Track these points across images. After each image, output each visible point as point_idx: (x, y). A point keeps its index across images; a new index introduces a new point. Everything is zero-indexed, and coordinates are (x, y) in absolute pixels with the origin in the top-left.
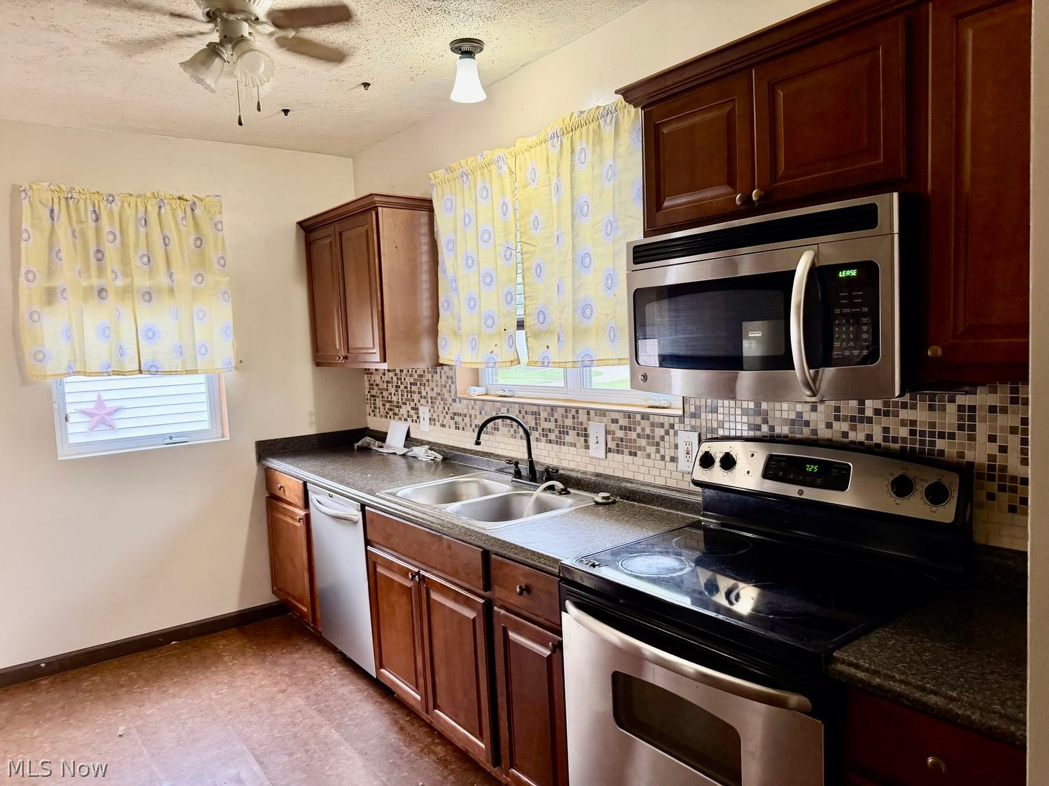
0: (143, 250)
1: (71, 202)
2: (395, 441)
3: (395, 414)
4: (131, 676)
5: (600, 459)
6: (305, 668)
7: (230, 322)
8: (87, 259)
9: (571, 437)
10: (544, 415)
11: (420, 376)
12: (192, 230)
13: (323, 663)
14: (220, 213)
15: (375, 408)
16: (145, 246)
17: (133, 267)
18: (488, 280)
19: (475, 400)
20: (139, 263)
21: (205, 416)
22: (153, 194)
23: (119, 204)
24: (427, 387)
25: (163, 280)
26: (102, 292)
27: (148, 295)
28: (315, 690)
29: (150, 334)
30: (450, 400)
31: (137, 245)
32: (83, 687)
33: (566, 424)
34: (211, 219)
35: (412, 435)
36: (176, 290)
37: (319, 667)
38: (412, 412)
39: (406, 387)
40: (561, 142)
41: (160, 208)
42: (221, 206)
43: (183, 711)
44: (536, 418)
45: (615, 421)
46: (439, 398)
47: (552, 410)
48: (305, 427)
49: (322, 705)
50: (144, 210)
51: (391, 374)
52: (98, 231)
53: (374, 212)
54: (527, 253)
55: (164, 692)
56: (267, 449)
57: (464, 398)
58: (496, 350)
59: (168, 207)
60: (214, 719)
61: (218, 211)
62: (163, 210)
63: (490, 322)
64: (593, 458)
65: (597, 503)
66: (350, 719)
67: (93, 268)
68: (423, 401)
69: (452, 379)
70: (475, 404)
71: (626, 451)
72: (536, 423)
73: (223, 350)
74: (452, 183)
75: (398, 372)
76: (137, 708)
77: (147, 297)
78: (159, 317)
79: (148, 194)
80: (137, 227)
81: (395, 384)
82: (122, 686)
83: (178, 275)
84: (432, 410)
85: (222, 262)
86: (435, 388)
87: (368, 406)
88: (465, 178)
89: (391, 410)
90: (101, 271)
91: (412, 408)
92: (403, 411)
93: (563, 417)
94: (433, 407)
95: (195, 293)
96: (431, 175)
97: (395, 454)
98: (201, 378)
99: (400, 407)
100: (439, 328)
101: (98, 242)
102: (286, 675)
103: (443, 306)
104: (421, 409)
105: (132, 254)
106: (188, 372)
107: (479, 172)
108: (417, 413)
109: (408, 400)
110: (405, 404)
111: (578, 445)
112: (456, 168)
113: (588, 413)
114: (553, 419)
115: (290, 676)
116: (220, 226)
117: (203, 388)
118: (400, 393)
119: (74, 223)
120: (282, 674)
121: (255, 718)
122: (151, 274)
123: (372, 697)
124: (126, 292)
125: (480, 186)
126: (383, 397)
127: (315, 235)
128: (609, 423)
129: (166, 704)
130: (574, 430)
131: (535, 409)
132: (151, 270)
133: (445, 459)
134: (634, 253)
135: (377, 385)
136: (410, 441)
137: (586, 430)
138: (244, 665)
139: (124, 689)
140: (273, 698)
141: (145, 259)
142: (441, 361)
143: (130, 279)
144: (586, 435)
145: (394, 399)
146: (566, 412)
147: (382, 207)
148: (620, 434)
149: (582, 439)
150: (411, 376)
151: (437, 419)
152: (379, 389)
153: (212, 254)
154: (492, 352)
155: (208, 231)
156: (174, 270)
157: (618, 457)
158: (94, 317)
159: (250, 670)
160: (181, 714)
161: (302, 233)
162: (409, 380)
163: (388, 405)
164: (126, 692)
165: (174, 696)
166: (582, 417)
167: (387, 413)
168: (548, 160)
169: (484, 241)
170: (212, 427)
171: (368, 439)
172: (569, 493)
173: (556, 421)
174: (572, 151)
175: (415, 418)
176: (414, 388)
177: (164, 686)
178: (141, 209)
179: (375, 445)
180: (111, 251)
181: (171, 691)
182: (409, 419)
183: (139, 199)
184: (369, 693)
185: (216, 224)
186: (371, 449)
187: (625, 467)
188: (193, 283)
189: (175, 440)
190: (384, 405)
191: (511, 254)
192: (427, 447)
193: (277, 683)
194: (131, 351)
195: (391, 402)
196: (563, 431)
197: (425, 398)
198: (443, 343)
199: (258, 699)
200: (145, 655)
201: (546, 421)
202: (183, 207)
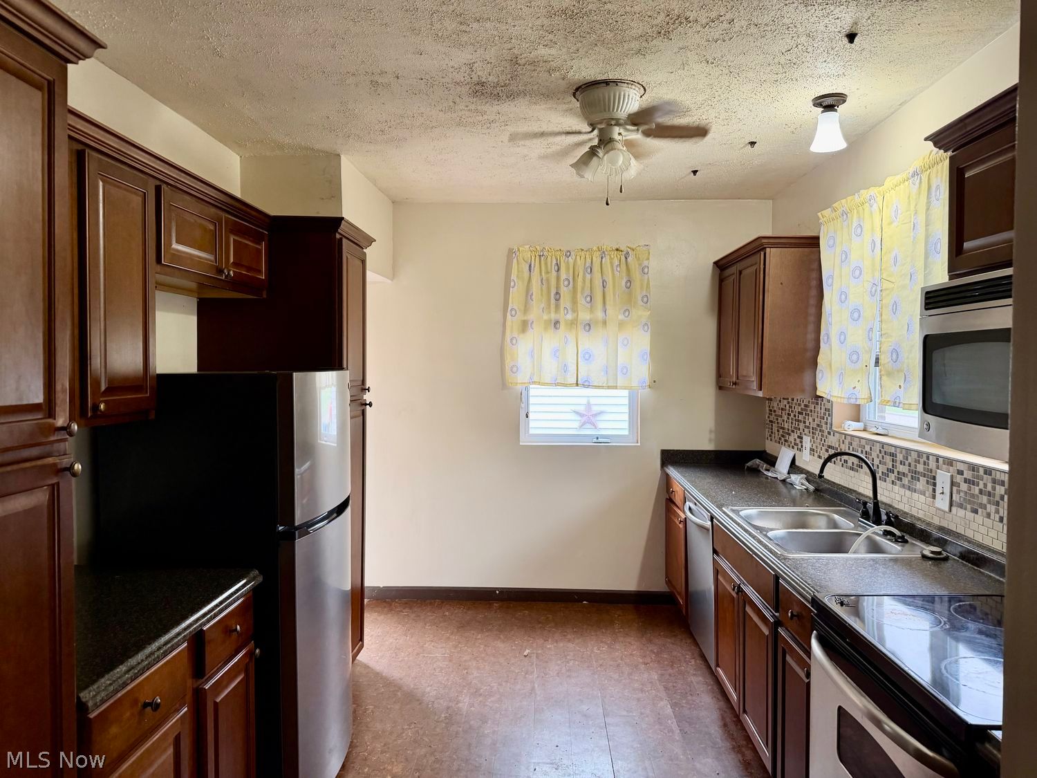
0: (587, 292)
1: (542, 258)
2: (783, 466)
3: (786, 441)
4: (548, 618)
5: (944, 512)
6: (671, 652)
7: (648, 348)
8: (549, 300)
9: (921, 484)
10: (900, 457)
11: (806, 406)
12: (624, 274)
13: (687, 652)
14: (648, 259)
15: (772, 432)
16: (589, 289)
17: (579, 304)
18: (856, 315)
19: (846, 435)
20: (583, 302)
21: (626, 425)
22: (598, 248)
23: (574, 257)
24: (810, 417)
25: (599, 314)
26: (557, 323)
27: (588, 326)
28: (670, 671)
29: (587, 356)
30: (826, 433)
31: (583, 288)
32: (517, 616)
33: (918, 470)
34: (640, 265)
35: (797, 463)
36: (607, 324)
37: (683, 655)
38: (798, 440)
39: (795, 416)
40: (921, 177)
41: (602, 258)
42: (649, 253)
43: (570, 653)
44: (893, 459)
45: (960, 473)
46: (819, 428)
47: (907, 453)
48: (704, 442)
49: (671, 684)
50: (590, 261)
51: (785, 402)
52: (558, 278)
53: (762, 253)
54: (886, 289)
55: (564, 635)
56: (670, 458)
57: (838, 432)
58: (858, 386)
59: (608, 257)
60: (588, 667)
61: (646, 258)
62: (604, 260)
63: (855, 357)
64: (940, 509)
65: (924, 557)
66: (687, 703)
67: (553, 306)
68: (806, 430)
69: (829, 411)
70: (845, 438)
71: (969, 507)
72: (893, 465)
73: (641, 371)
74: (835, 221)
75: (790, 400)
76: (543, 641)
77: (587, 328)
78: (594, 344)
79: (595, 248)
80: (584, 274)
81: (787, 412)
82: (540, 623)
83: (610, 310)
84: (812, 440)
85: (645, 299)
86: (816, 419)
87: (767, 430)
88: (845, 216)
89: (783, 436)
90: (557, 307)
91: (799, 437)
92: (791, 439)
93: (916, 462)
94: (813, 438)
95: (621, 325)
96: (819, 214)
97: (777, 478)
98: (626, 393)
99: (789, 434)
100: (818, 361)
101: (558, 287)
102: (654, 653)
103: (823, 339)
104: (804, 437)
105: (579, 295)
106: (609, 388)
107: (855, 211)
108: (801, 442)
109: (795, 428)
110: (793, 431)
111: (927, 495)
112: (838, 207)
113: (937, 461)
114: (907, 463)
115: (657, 654)
116: (646, 270)
117: (626, 401)
118: (790, 421)
119: (543, 274)
120: (652, 651)
121: (616, 676)
122: (592, 310)
123: (713, 693)
124: (573, 324)
125: (855, 225)
126: (778, 423)
127: (728, 272)
128: (955, 474)
129: (561, 645)
130: (924, 477)
131: (893, 450)
132: (591, 307)
133: (816, 490)
134: (926, 298)
135: (775, 411)
136: (794, 467)
137: (934, 478)
138: (627, 634)
139: (540, 625)
140: (636, 666)
141: (589, 299)
142: (818, 394)
143: (576, 314)
144: (935, 484)
145: (786, 426)
146: (919, 457)
147: (770, 247)
148: (964, 487)
149: (931, 488)
150: (800, 405)
151: (815, 449)
152: (776, 415)
153: (638, 294)
154: (854, 388)
155: (636, 275)
156: (608, 307)
157: (961, 512)
158: (550, 341)
159: (628, 640)
160: (568, 655)
161: (718, 271)
162: (798, 409)
163: (781, 431)
164: (541, 627)
165: (569, 641)
166: (932, 464)
167: (780, 439)
168: (909, 197)
169: (854, 278)
170: (630, 433)
171: (758, 461)
172: (906, 542)
173: (910, 465)
174: (929, 187)
175: (800, 447)
176: (801, 417)
177: (566, 632)
178: (589, 260)
179: (763, 466)
180: (564, 291)
181: (569, 637)
182: (796, 447)
183: (588, 253)
184: (712, 688)
185: (643, 269)
186: (760, 471)
187: (966, 524)
188: (621, 317)
189: (600, 440)
190: (778, 431)
191: (876, 291)
192: (804, 476)
193: (645, 657)
194: (572, 368)
195: (783, 428)
196: (915, 476)
197: (808, 427)
198: (820, 375)
199: (625, 664)
200: (563, 605)
201: (901, 464)
202: (619, 257)
